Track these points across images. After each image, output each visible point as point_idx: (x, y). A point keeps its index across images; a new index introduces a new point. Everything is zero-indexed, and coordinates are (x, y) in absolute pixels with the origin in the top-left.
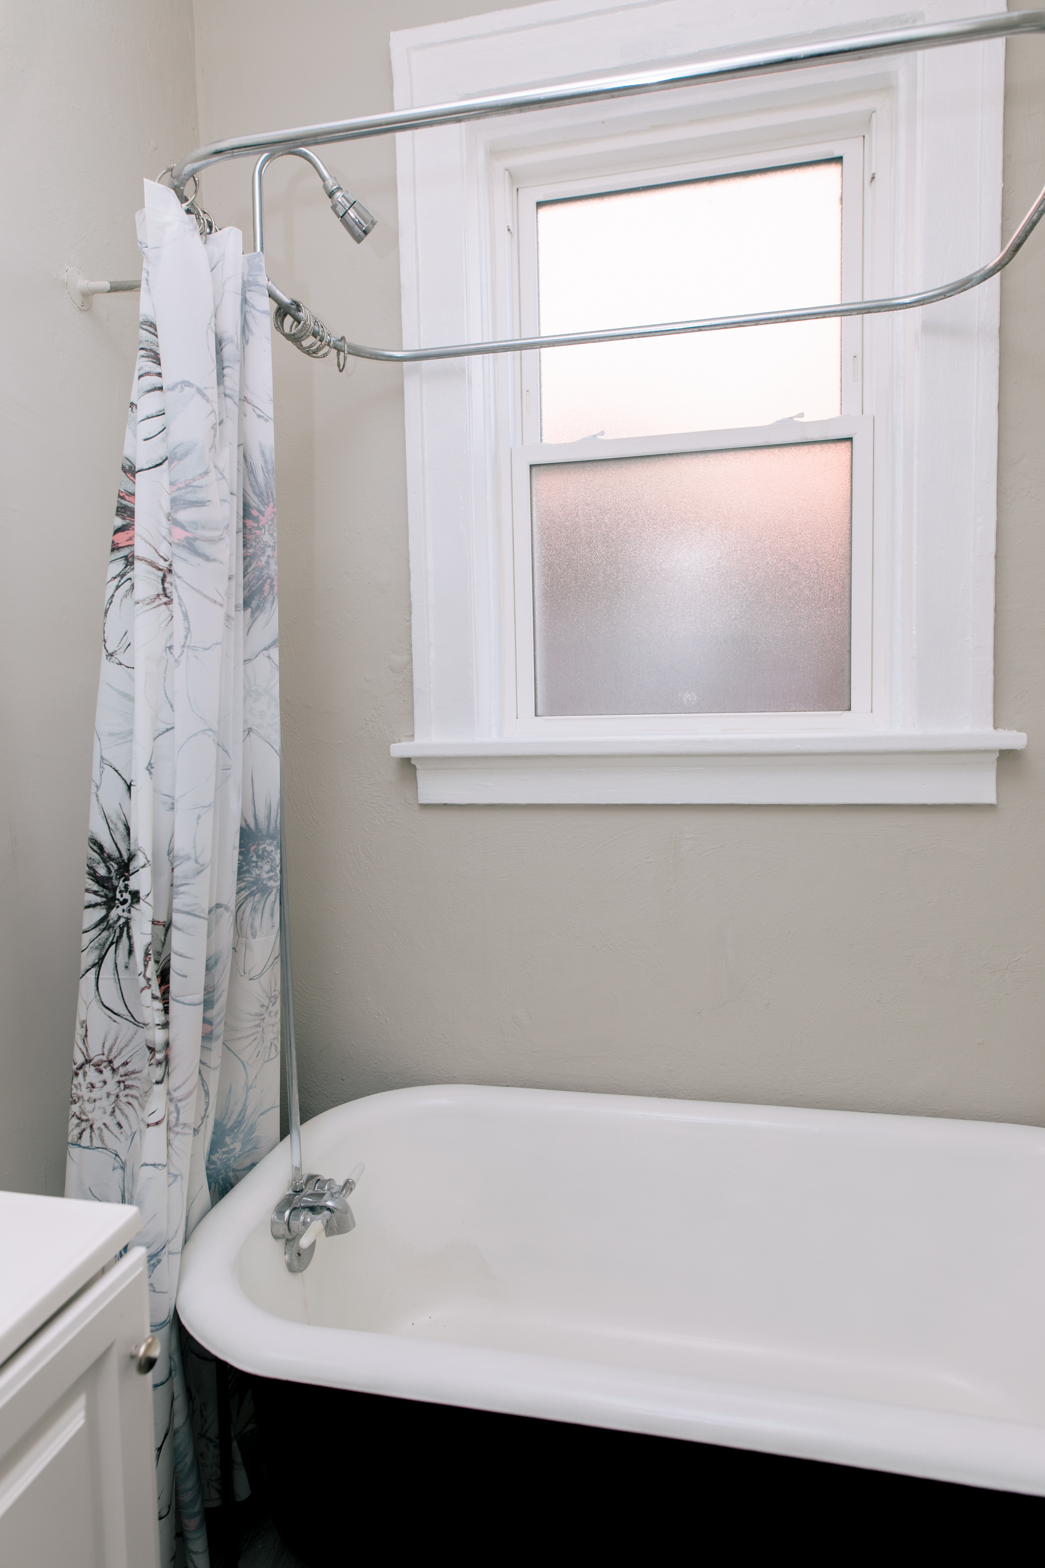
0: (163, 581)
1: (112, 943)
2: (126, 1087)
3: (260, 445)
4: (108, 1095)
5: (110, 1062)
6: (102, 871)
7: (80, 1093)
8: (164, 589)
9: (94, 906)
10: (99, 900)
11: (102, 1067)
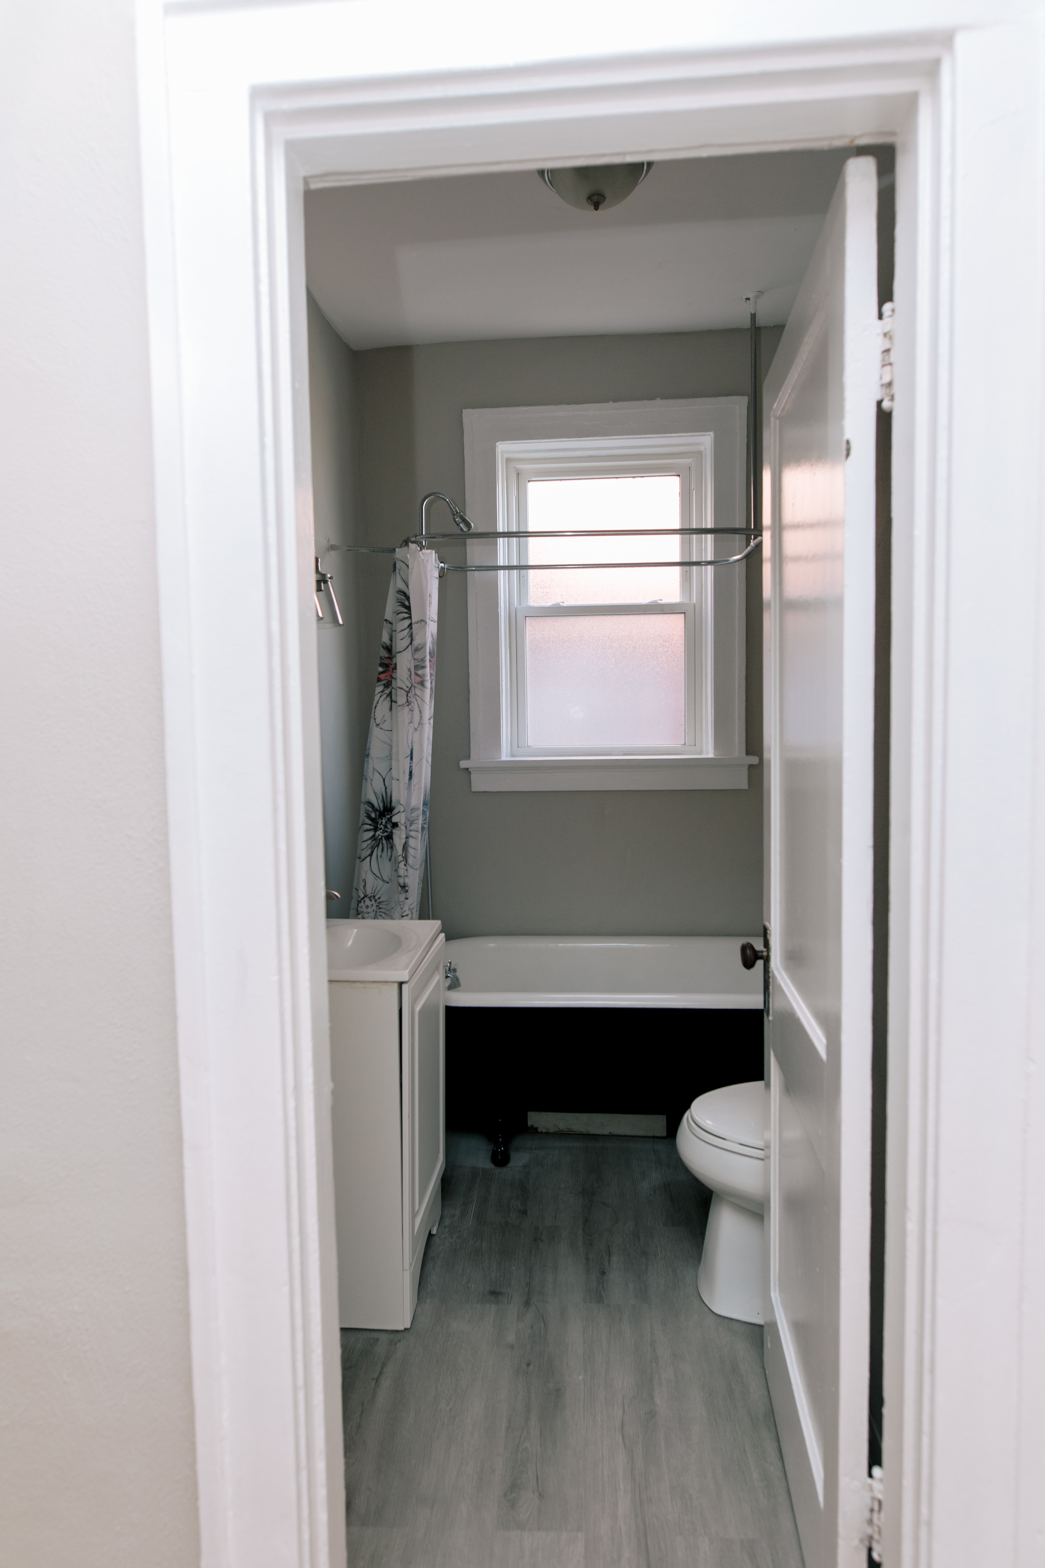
0: (407, 696)
1: (376, 846)
2: (380, 908)
3: (431, 632)
4: (373, 911)
5: (374, 897)
6: (373, 815)
7: (362, 910)
8: (407, 699)
9: (370, 830)
10: (372, 827)
11: (372, 898)
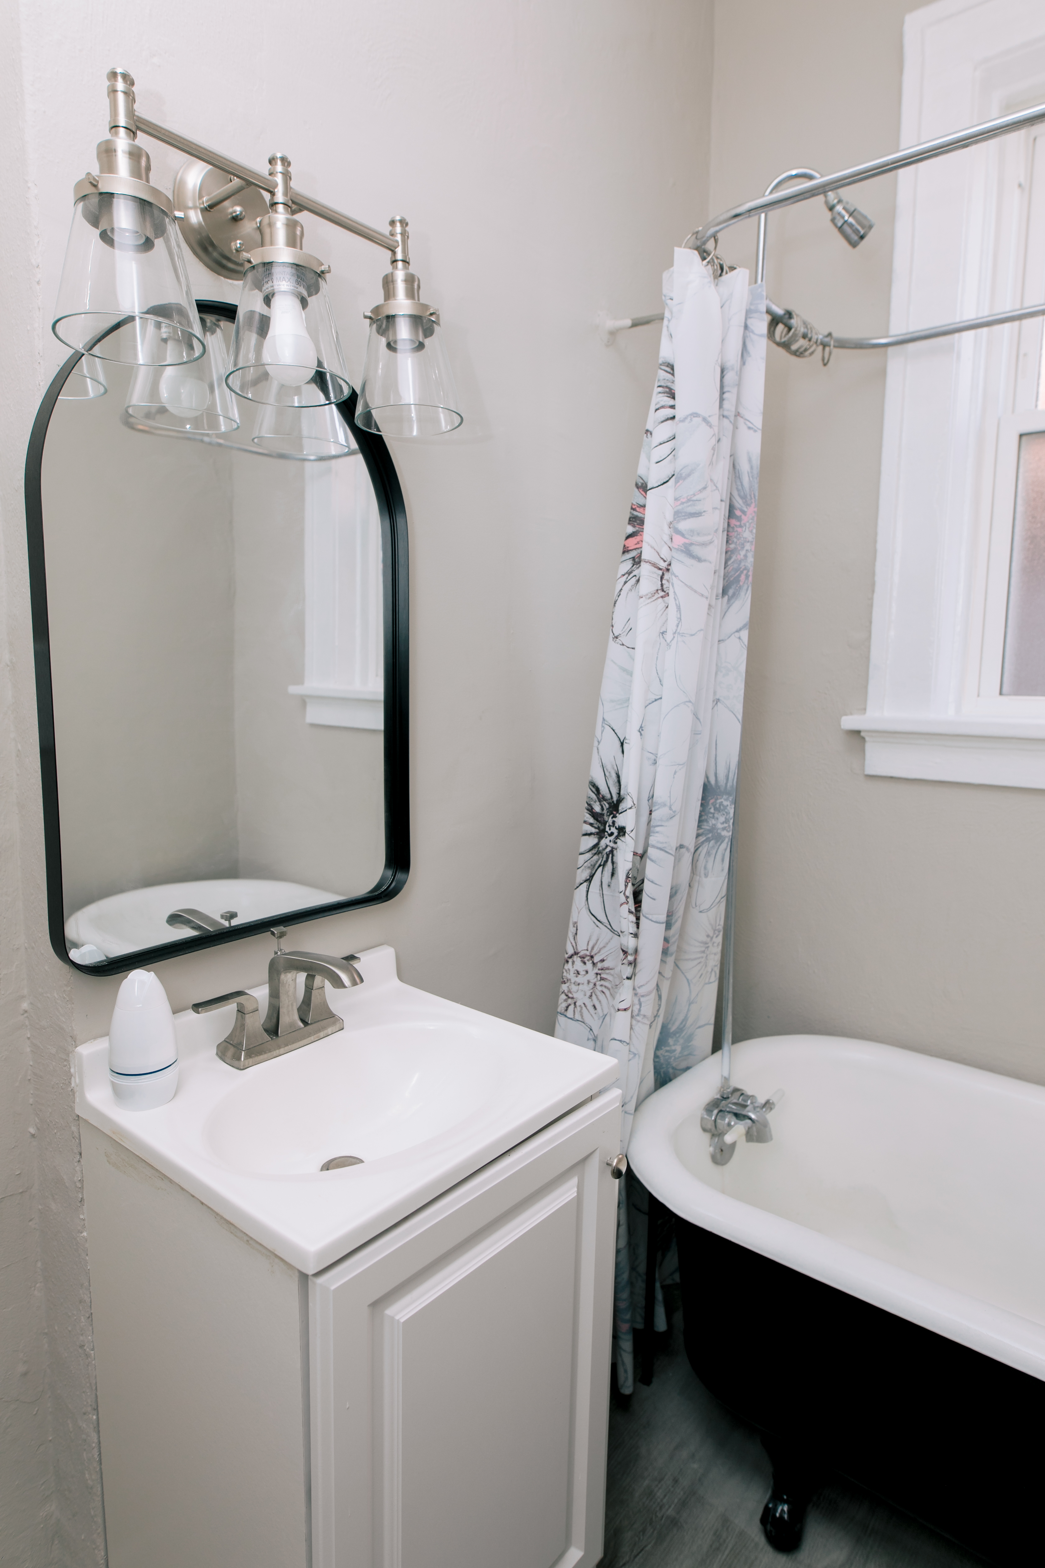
0: (662, 578)
1: (600, 866)
2: (602, 979)
3: (748, 453)
4: (589, 982)
5: (592, 957)
6: (597, 808)
7: (569, 977)
8: (662, 585)
9: (590, 834)
10: (593, 830)
11: (586, 960)
